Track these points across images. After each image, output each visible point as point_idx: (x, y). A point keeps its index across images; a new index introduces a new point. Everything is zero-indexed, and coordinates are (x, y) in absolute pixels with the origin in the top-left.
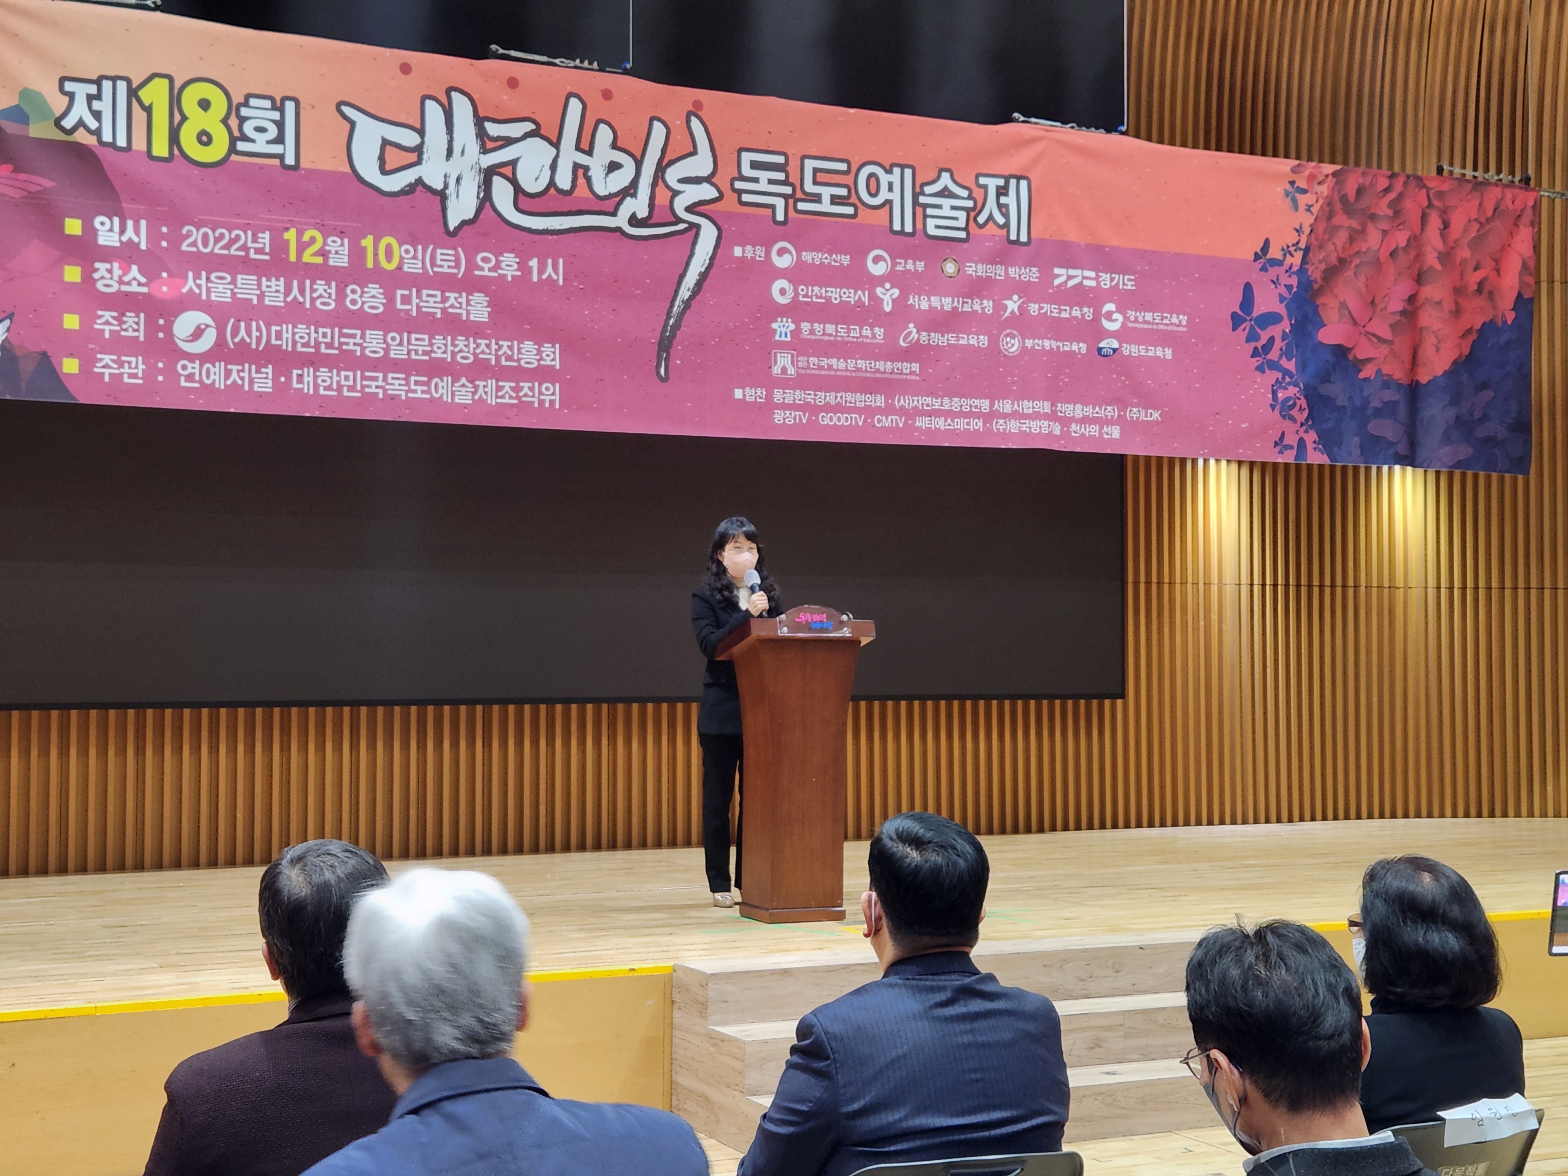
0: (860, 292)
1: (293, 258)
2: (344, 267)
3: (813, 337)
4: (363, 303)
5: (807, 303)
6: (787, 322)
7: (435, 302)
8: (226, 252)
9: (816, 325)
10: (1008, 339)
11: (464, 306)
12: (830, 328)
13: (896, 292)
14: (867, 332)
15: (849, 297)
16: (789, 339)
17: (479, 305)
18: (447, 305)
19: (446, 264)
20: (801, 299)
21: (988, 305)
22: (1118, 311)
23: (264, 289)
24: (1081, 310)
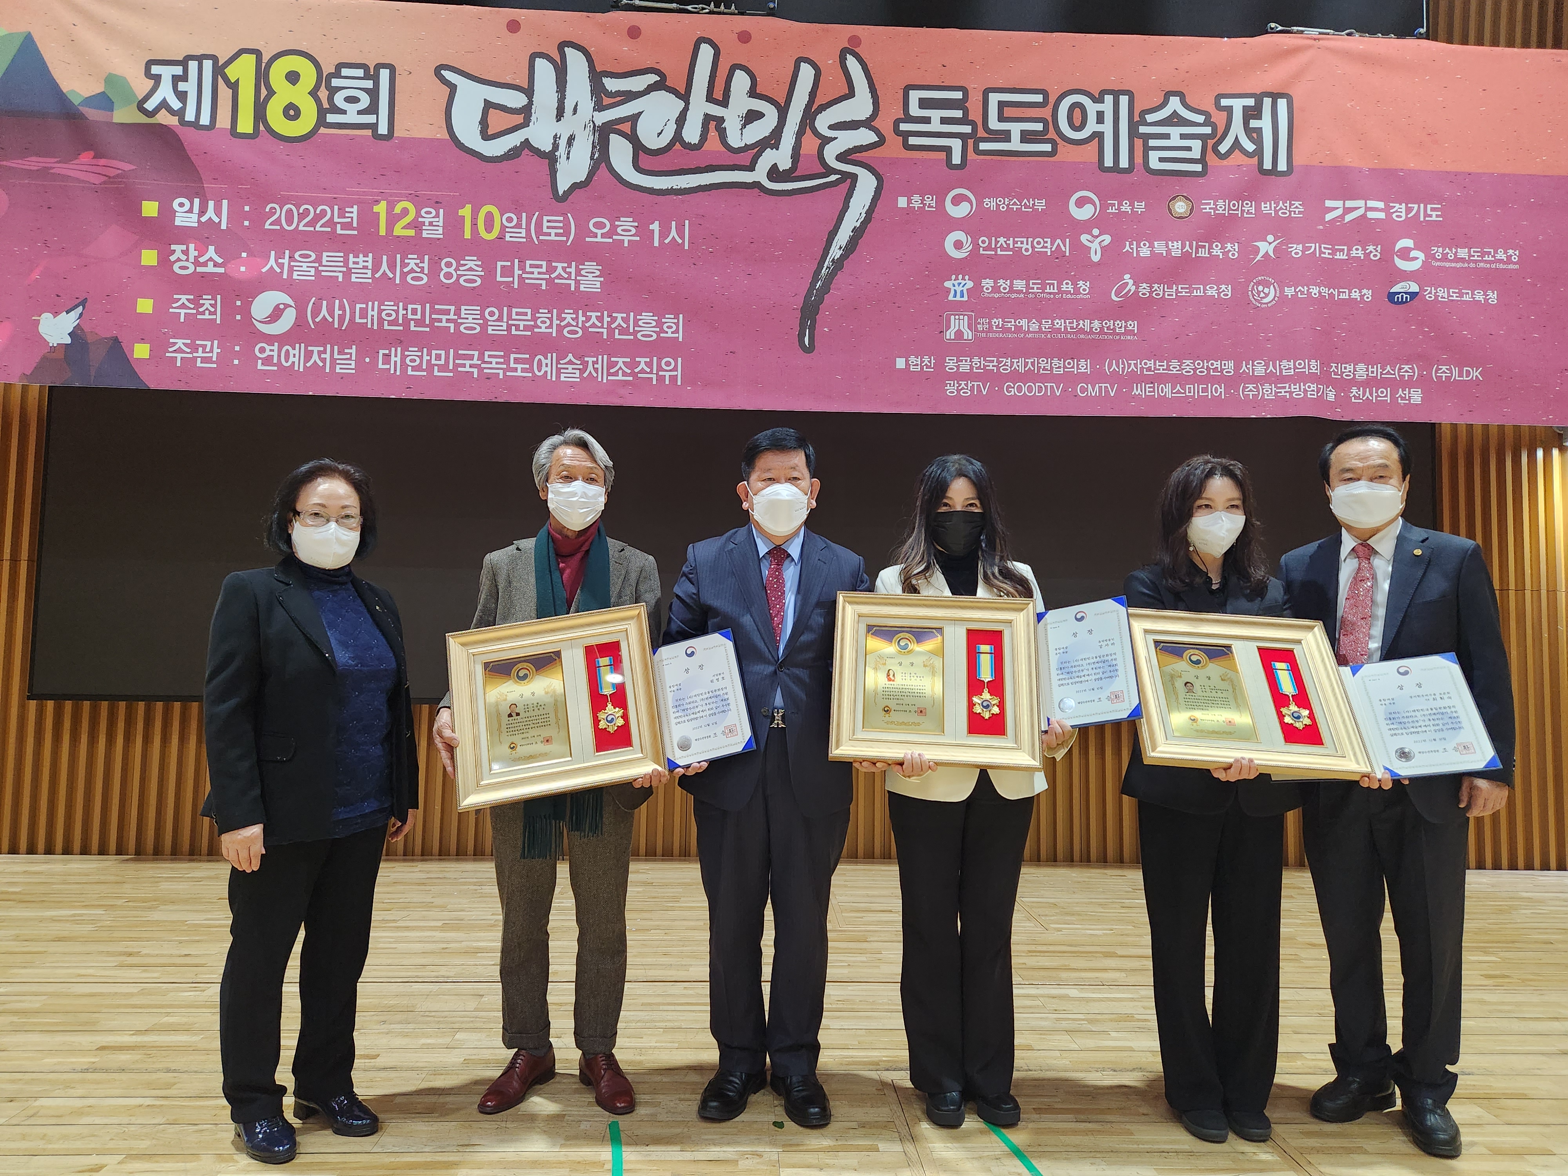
0: (1058, 241)
1: (383, 232)
2: (439, 239)
3: (996, 296)
4: (459, 276)
5: (989, 256)
6: (963, 279)
7: (539, 273)
8: (312, 229)
9: (1001, 281)
10: (1260, 288)
11: (573, 277)
12: (1019, 284)
13: (1107, 239)
14: (1067, 286)
15: (1043, 247)
16: (965, 298)
17: (590, 275)
18: (553, 276)
19: (553, 231)
20: (982, 252)
21: (1233, 249)
22: (1416, 248)
23: (351, 265)
24: (1364, 249)
